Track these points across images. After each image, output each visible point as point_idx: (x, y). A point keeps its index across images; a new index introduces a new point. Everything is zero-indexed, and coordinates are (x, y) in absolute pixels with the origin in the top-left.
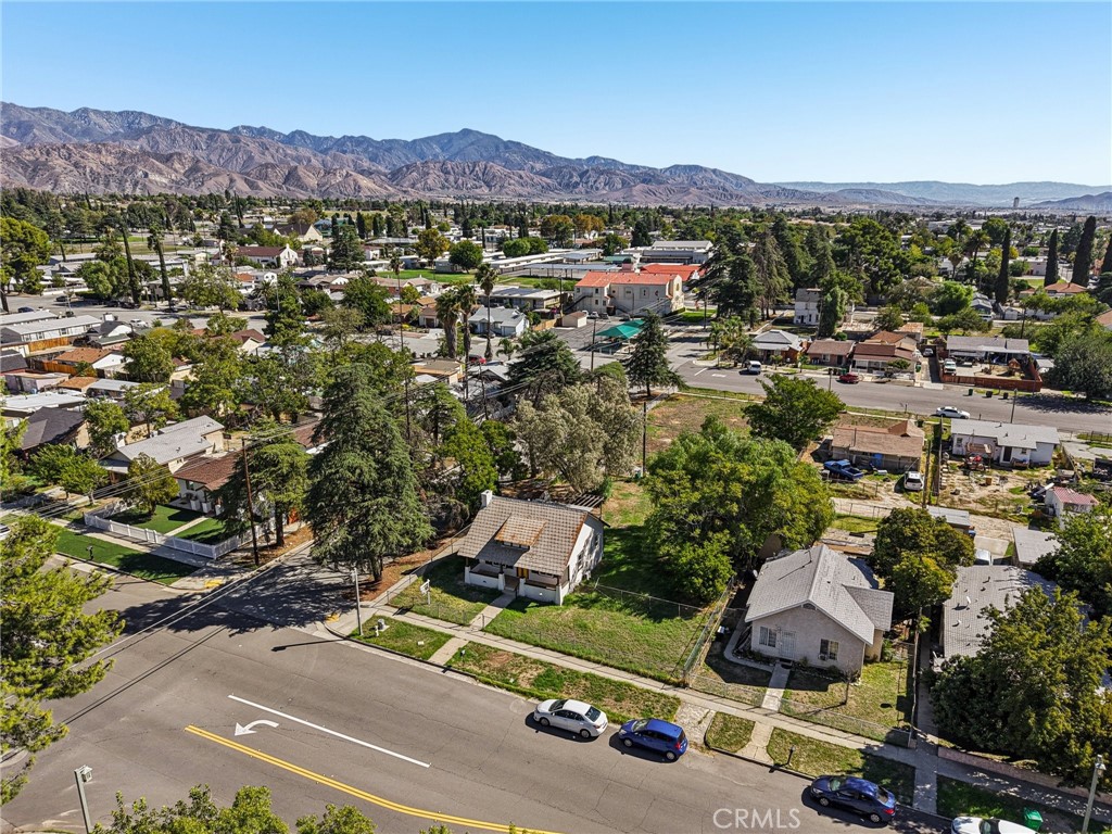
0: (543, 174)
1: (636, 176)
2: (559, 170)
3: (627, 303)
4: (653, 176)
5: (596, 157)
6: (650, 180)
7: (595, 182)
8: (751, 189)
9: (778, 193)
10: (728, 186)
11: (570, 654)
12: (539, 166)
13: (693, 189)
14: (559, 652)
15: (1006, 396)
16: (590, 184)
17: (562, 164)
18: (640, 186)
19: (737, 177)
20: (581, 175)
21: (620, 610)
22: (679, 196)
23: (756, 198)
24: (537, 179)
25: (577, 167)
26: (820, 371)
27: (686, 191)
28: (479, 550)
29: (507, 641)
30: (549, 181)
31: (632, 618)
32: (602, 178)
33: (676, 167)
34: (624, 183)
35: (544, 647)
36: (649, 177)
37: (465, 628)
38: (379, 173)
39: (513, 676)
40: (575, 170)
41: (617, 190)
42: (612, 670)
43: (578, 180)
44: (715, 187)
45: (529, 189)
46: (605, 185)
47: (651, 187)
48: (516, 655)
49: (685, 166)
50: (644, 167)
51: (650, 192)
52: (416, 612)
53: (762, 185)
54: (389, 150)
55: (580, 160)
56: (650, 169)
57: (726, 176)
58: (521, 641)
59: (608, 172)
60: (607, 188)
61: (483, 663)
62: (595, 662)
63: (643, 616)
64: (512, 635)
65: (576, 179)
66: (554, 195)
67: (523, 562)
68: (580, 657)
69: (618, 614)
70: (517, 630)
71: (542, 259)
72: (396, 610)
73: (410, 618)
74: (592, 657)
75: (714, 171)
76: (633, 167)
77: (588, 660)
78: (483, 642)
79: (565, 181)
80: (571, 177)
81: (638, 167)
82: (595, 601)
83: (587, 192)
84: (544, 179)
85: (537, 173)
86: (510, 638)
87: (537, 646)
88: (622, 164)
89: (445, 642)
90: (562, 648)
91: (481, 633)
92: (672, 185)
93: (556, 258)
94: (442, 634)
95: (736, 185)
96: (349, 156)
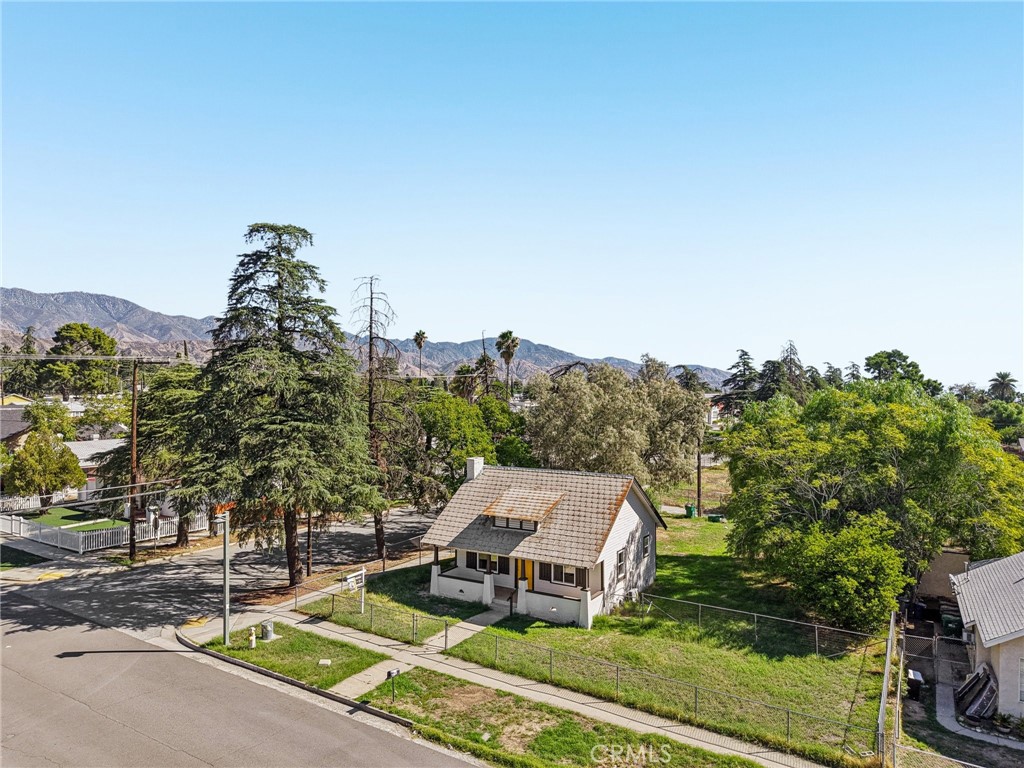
5: (611, 358)
11: (611, 700)
14: (589, 694)
21: (699, 639)
29: (486, 670)
31: (723, 651)
37: (413, 648)
38: (432, 367)
39: (490, 728)
48: (499, 694)
52: (335, 622)
54: (442, 350)
58: (512, 673)
61: (433, 701)
62: (663, 716)
63: (746, 650)
64: (498, 662)
67: (525, 550)
69: (695, 645)
70: (508, 656)
72: (306, 617)
73: (324, 630)
75: (714, 370)
78: (441, 669)
82: (649, 627)
86: (493, 667)
87: (543, 681)
89: (369, 665)
91: (442, 658)
94: (369, 653)
96: (410, 354)
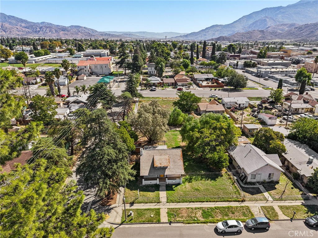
0: (26, 28)
1: (59, 29)
2: (32, 26)
3: (96, 71)
4: (65, 29)
5: (44, 22)
6: (65, 30)
7: (46, 30)
8: (97, 33)
9: (105, 35)
10: (90, 32)
11: (204, 202)
12: (23, 25)
13: (79, 33)
14: (199, 202)
15: (219, 90)
16: (44, 31)
17: (33, 24)
18: (62, 32)
19: (92, 30)
20: (40, 28)
22: (76, 35)
23: (99, 36)
24: (24, 29)
25: (38, 25)
26: (170, 88)
27: (77, 34)
28: (148, 172)
29: (179, 203)
30: (28, 30)
31: (207, 181)
32: (48, 29)
33: (72, 26)
34: (56, 31)
35: (193, 202)
36: (64, 29)
37: (161, 204)
39: (195, 217)
40: (37, 26)
41: (54, 33)
42: (220, 203)
43: (39, 30)
44: (86, 33)
45: (21, 33)
46: (50, 31)
47: (65, 32)
48: (187, 208)
49: (75, 26)
50: (62, 26)
51: (65, 34)
52: (137, 203)
53: (100, 32)
55: (38, 23)
56: (64, 26)
57: (89, 29)
58: (184, 202)
59: (49, 27)
60: (50, 32)
61: (180, 216)
62: (213, 202)
63: (210, 180)
64: (179, 201)
65: (38, 29)
66: (31, 35)
67: (167, 173)
68: (207, 202)
69: (202, 181)
70: (179, 198)
71: (50, 57)
72: (129, 204)
73: (138, 206)
74: (211, 200)
75: (85, 28)
76: (58, 26)
77: (210, 201)
78: (172, 207)
79: (35, 30)
80: (37, 29)
81: (59, 26)
82: (191, 179)
83: (43, 34)
84: (26, 29)
85: (23, 27)
88: (54, 25)
89: (159, 212)
90: (200, 201)
91: (168, 204)
92: (73, 32)
93: (55, 56)
94: (155, 209)
95: (92, 32)
